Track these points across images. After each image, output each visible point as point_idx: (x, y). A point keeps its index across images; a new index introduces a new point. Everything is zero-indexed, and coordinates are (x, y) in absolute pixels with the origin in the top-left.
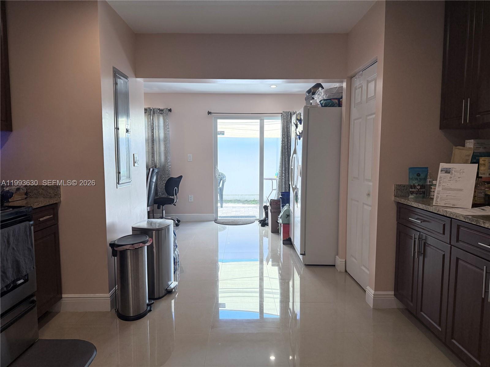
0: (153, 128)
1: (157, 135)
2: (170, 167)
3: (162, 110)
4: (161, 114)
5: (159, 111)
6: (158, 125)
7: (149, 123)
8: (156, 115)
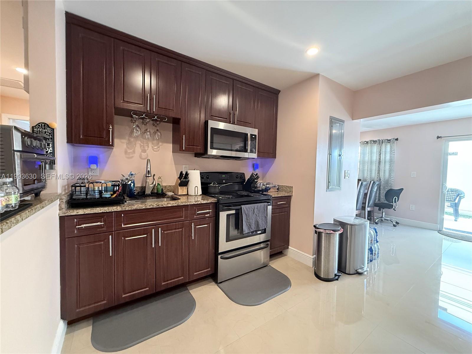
0: (381, 153)
1: (384, 158)
2: (393, 181)
3: (389, 140)
4: (389, 143)
5: (387, 141)
6: (385, 151)
7: (378, 150)
8: (383, 144)
